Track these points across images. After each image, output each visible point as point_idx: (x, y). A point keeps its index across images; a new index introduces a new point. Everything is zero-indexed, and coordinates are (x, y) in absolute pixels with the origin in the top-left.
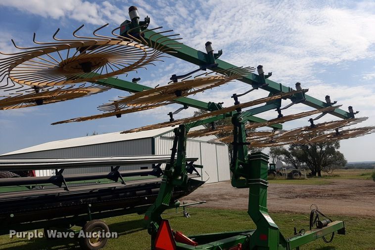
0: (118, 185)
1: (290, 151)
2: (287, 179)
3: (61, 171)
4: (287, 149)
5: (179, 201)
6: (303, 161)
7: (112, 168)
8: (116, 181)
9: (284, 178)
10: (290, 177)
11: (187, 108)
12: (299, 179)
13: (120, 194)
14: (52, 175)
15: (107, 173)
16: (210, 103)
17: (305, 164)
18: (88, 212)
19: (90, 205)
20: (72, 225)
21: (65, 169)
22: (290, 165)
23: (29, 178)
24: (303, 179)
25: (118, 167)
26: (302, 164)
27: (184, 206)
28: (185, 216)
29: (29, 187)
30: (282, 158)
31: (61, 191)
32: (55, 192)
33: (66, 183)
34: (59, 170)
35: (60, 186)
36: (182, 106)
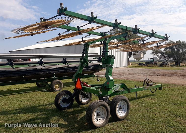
0: (66, 66)
1: (164, 52)
2: (159, 67)
3: (42, 59)
4: (162, 51)
5: (94, 74)
6: (171, 57)
7: (63, 58)
8: (65, 64)
9: (157, 66)
10: (161, 65)
11: (90, 35)
12: (165, 67)
13: (68, 70)
14: (38, 61)
15: (61, 61)
16: (101, 32)
17: (172, 59)
18: (54, 77)
19: (55, 74)
20: (48, 82)
21: (43, 59)
22: (163, 59)
23: (28, 62)
24: (168, 67)
25: (66, 58)
26: (170, 59)
27: (97, 77)
28: (97, 81)
29: (29, 66)
30: (159, 55)
31: (42, 67)
32: (40, 68)
33: (44, 64)
34: (41, 59)
35: (42, 65)
36: (88, 34)
